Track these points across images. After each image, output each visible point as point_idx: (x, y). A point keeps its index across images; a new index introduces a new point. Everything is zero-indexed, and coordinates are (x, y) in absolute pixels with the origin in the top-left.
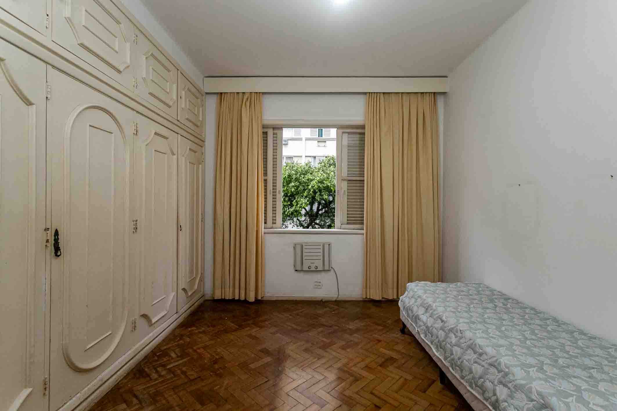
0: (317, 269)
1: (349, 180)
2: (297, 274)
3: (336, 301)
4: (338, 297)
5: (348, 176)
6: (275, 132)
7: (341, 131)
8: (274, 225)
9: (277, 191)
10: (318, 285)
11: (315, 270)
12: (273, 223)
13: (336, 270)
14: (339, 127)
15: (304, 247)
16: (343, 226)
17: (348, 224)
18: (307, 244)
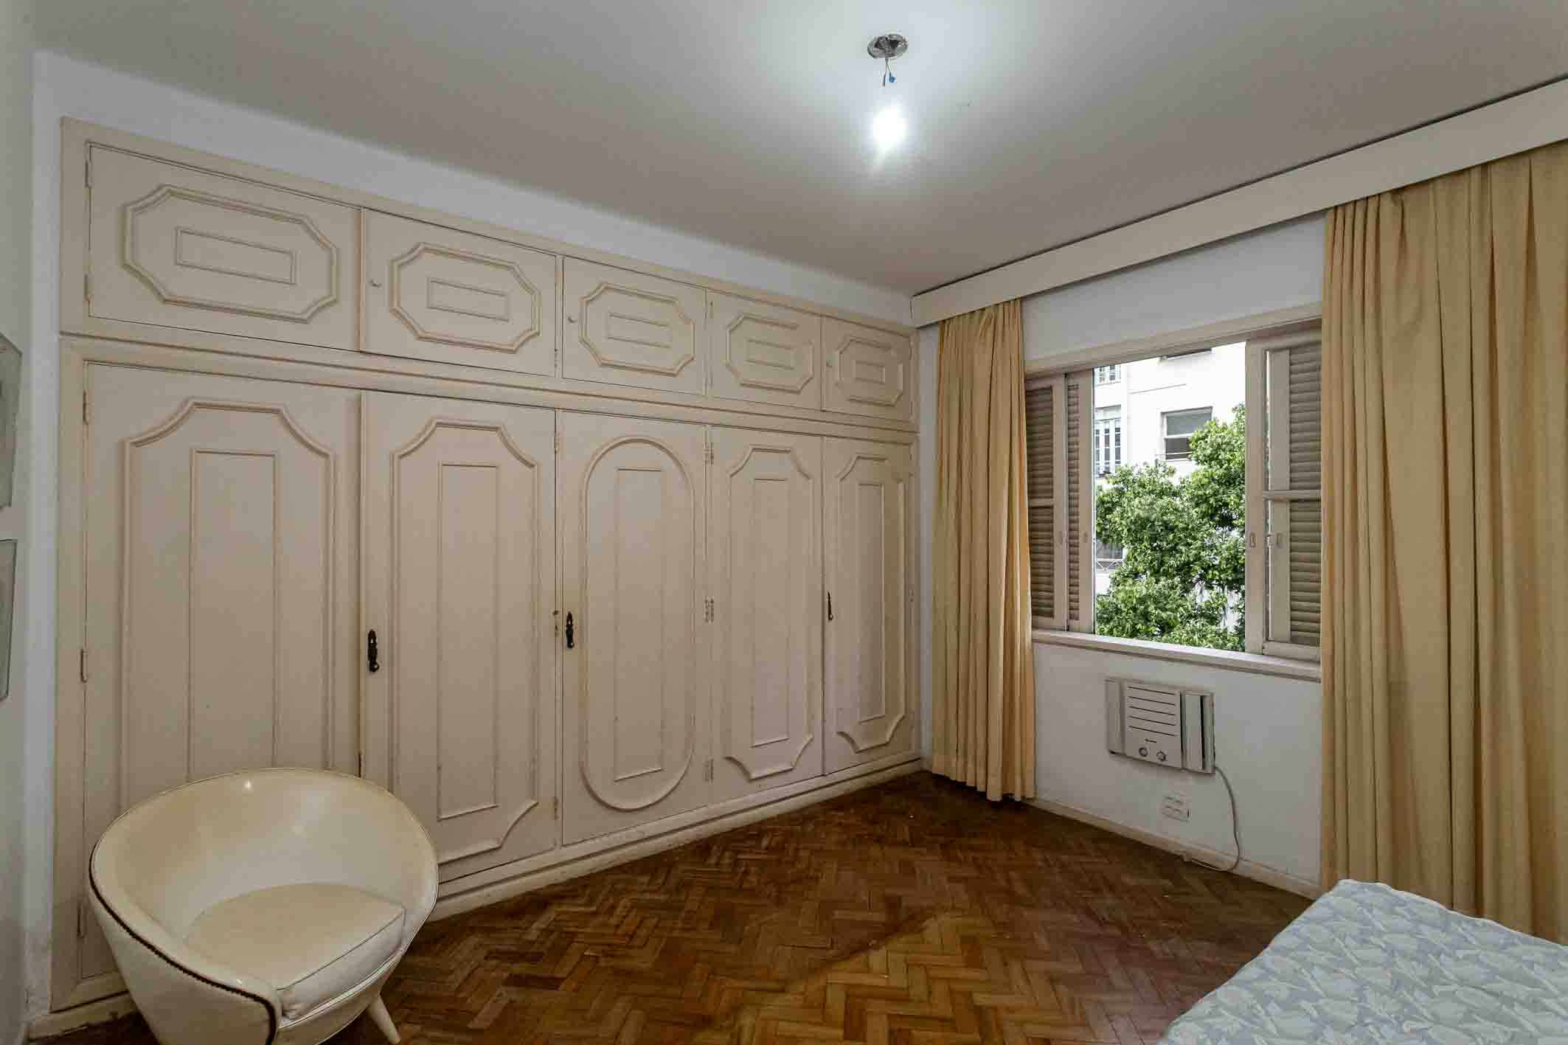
0: (1163, 763)
1: (1293, 501)
2: (1115, 763)
3: (1227, 874)
4: (1237, 863)
5: (1291, 488)
6: (1072, 382)
7: (1259, 347)
8: (1074, 621)
9: (1081, 534)
10: (1176, 810)
11: (1159, 762)
12: (1071, 617)
13: (1230, 780)
14: (1253, 337)
15: (1128, 692)
16: (1271, 647)
17: (1294, 640)
18: (1139, 685)
